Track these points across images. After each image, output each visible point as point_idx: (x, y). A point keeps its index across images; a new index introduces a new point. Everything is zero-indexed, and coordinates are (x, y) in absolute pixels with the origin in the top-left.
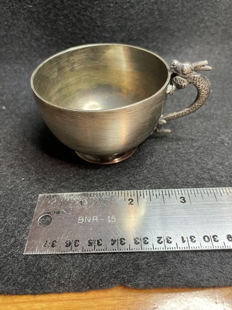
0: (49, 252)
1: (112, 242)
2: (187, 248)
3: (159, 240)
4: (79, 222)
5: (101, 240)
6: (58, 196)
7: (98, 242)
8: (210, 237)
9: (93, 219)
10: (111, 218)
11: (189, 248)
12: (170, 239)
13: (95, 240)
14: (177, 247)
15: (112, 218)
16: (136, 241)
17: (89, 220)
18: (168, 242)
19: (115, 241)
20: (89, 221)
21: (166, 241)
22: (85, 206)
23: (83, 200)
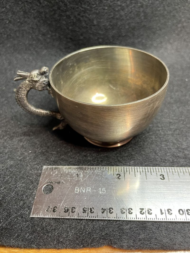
0: (50, 216)
1: (103, 211)
2: (164, 219)
3: (141, 211)
4: (75, 192)
5: (93, 208)
6: (59, 168)
7: (91, 210)
8: (184, 211)
9: (87, 190)
10: (101, 190)
11: (167, 219)
12: (151, 211)
13: (88, 208)
14: (156, 218)
15: (103, 190)
16: (122, 211)
17: (84, 190)
18: (149, 213)
19: (105, 209)
20: (84, 192)
21: (147, 212)
22: (80, 179)
23: (79, 173)
